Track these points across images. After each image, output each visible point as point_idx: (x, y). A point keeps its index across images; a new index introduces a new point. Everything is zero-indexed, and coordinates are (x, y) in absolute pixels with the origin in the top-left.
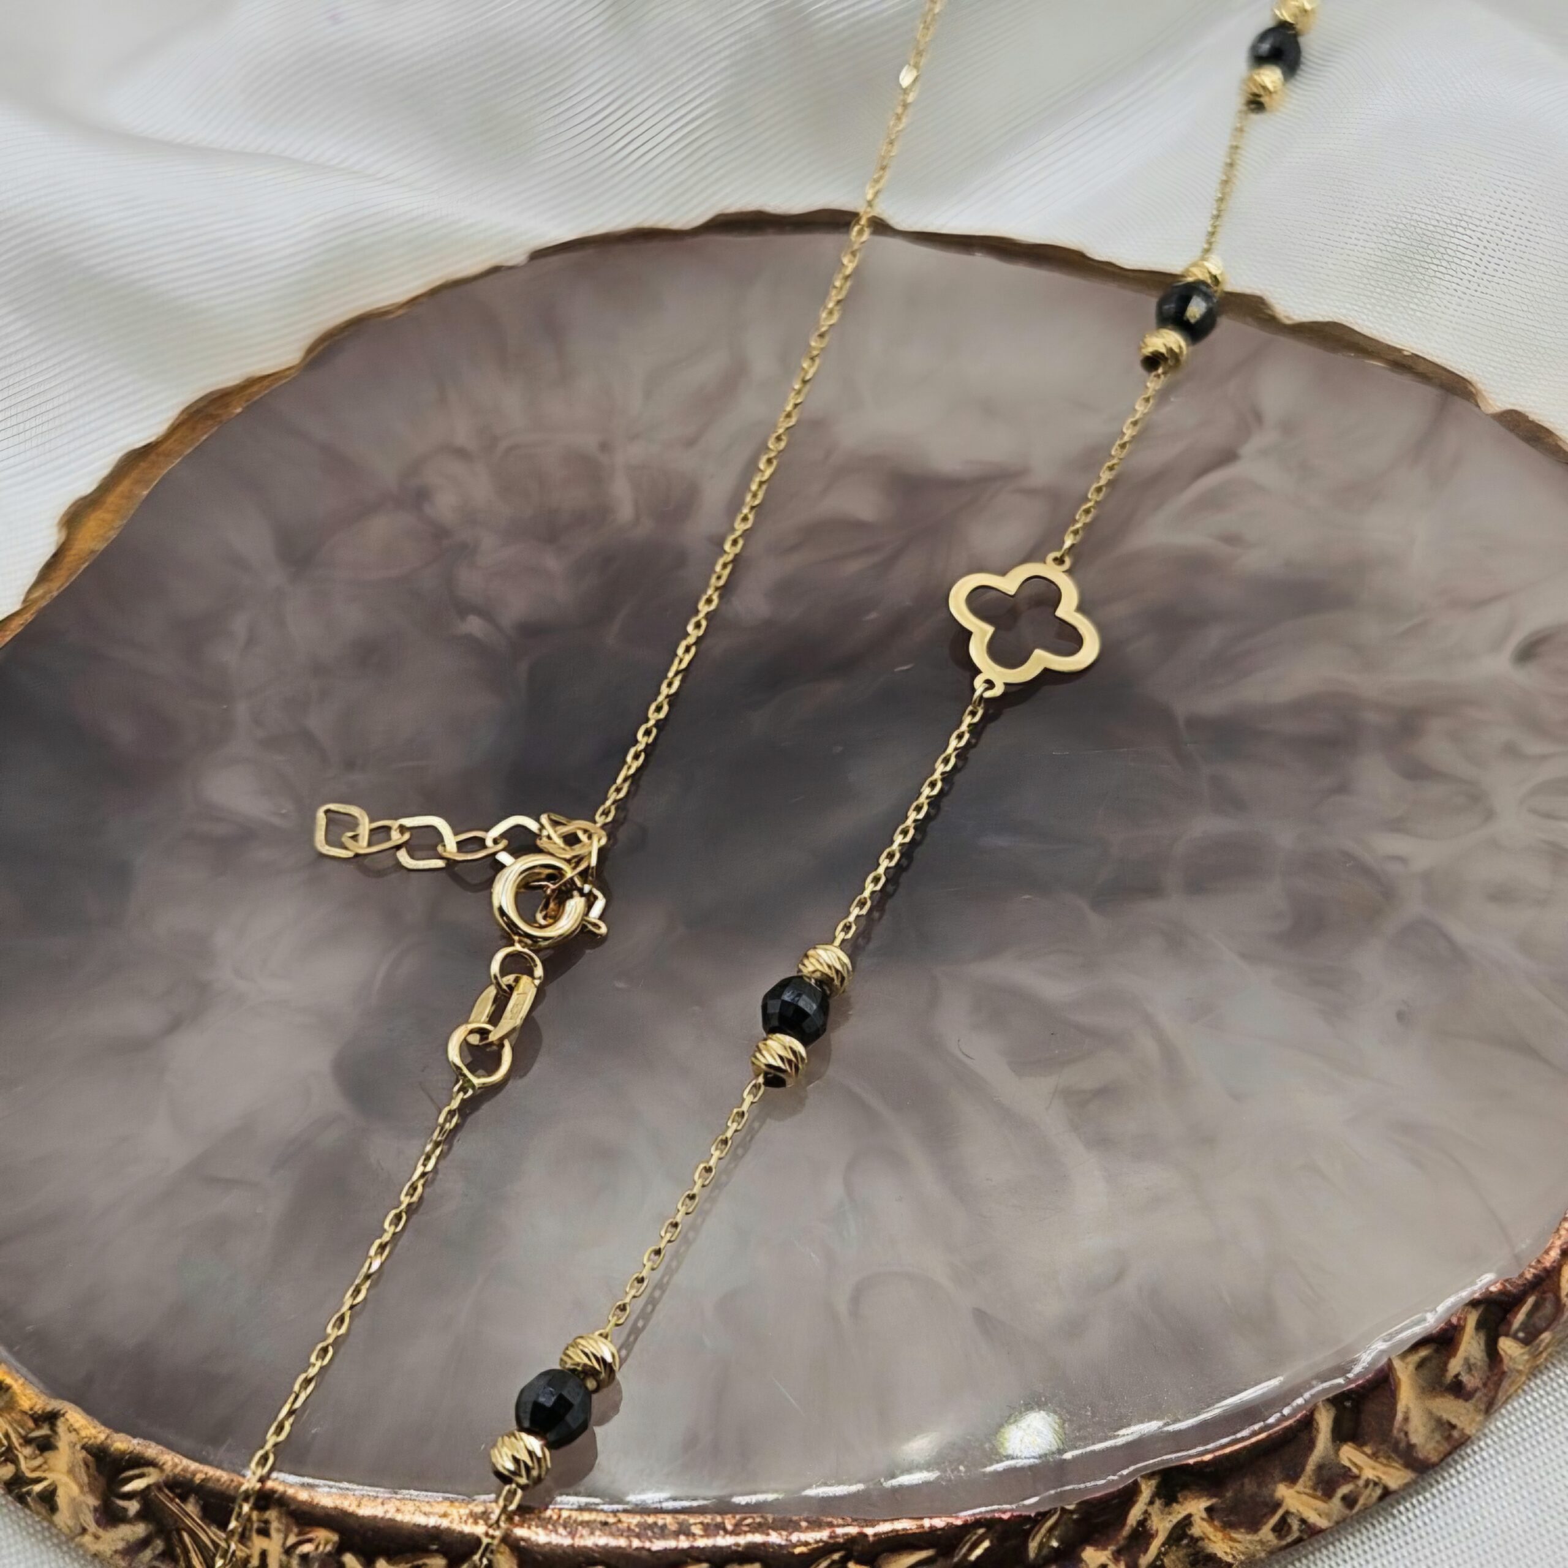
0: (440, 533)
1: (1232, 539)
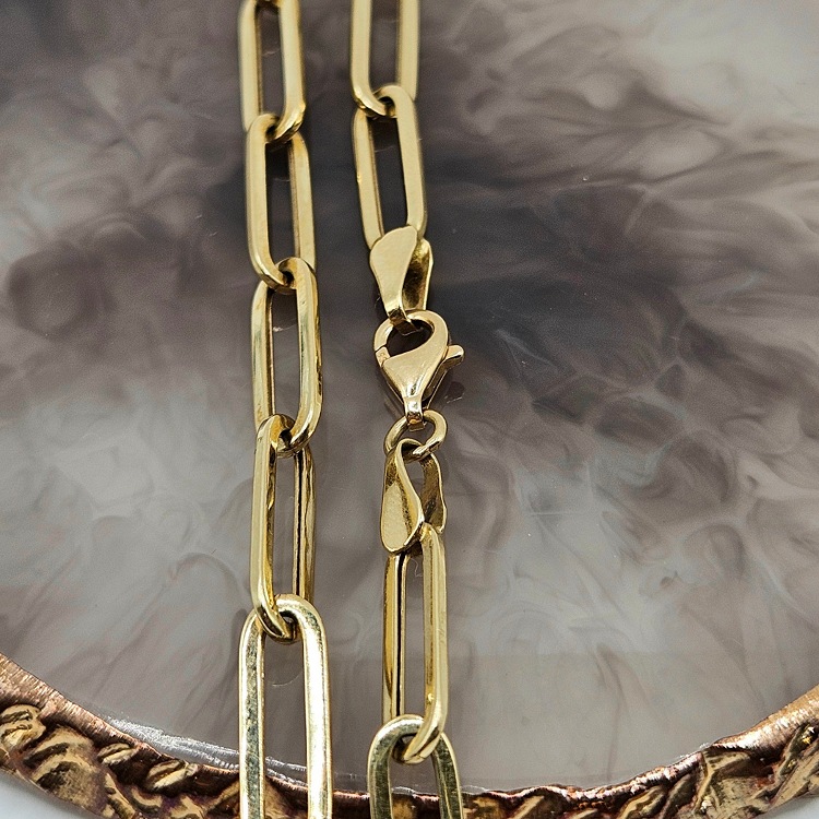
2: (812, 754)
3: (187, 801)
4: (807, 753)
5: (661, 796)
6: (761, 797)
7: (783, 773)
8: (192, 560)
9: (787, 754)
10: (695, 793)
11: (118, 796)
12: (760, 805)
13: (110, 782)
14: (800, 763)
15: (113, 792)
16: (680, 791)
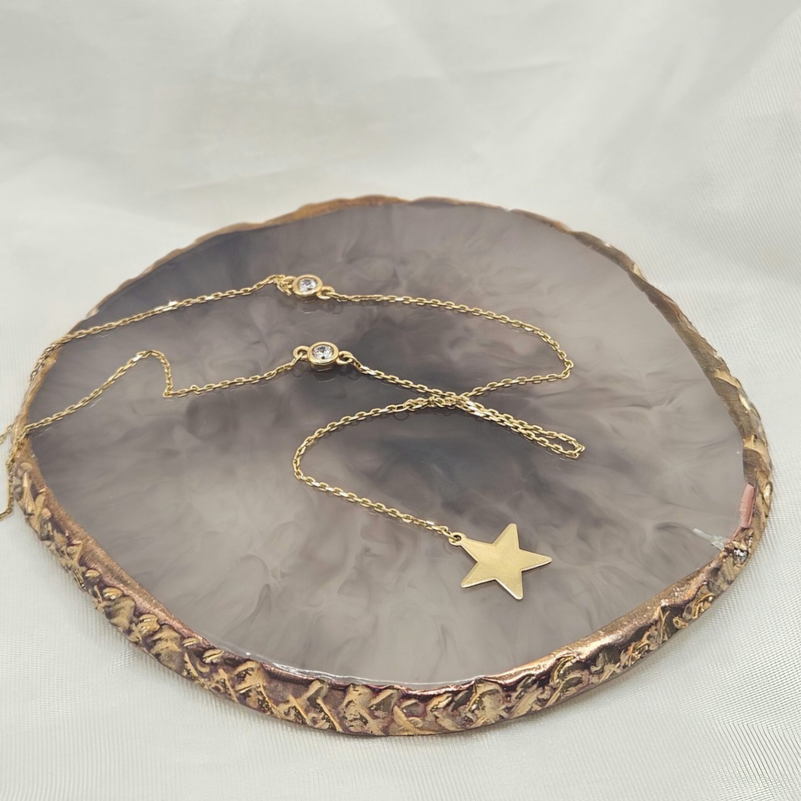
0: (395, 275)
1: (615, 430)
2: (533, 692)
3: (221, 671)
4: (530, 690)
5: (450, 699)
6: (504, 710)
7: (516, 698)
8: (250, 557)
9: (519, 689)
10: (469, 700)
11: (189, 666)
12: (504, 714)
13: (187, 658)
14: (526, 694)
15: (187, 662)
16: (461, 697)
